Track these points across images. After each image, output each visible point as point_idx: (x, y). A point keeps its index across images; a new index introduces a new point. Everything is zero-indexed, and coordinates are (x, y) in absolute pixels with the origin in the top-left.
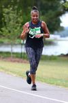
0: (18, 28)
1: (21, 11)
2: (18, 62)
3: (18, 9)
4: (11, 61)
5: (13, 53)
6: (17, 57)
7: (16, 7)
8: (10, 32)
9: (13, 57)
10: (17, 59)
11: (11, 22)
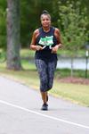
0: (82, 34)
1: (85, 9)
2: (82, 83)
3: (81, 7)
4: (72, 82)
5: (74, 71)
6: (80, 76)
7: (78, 3)
8: (69, 40)
9: (74, 76)
10: (80, 79)
11: (71, 26)
